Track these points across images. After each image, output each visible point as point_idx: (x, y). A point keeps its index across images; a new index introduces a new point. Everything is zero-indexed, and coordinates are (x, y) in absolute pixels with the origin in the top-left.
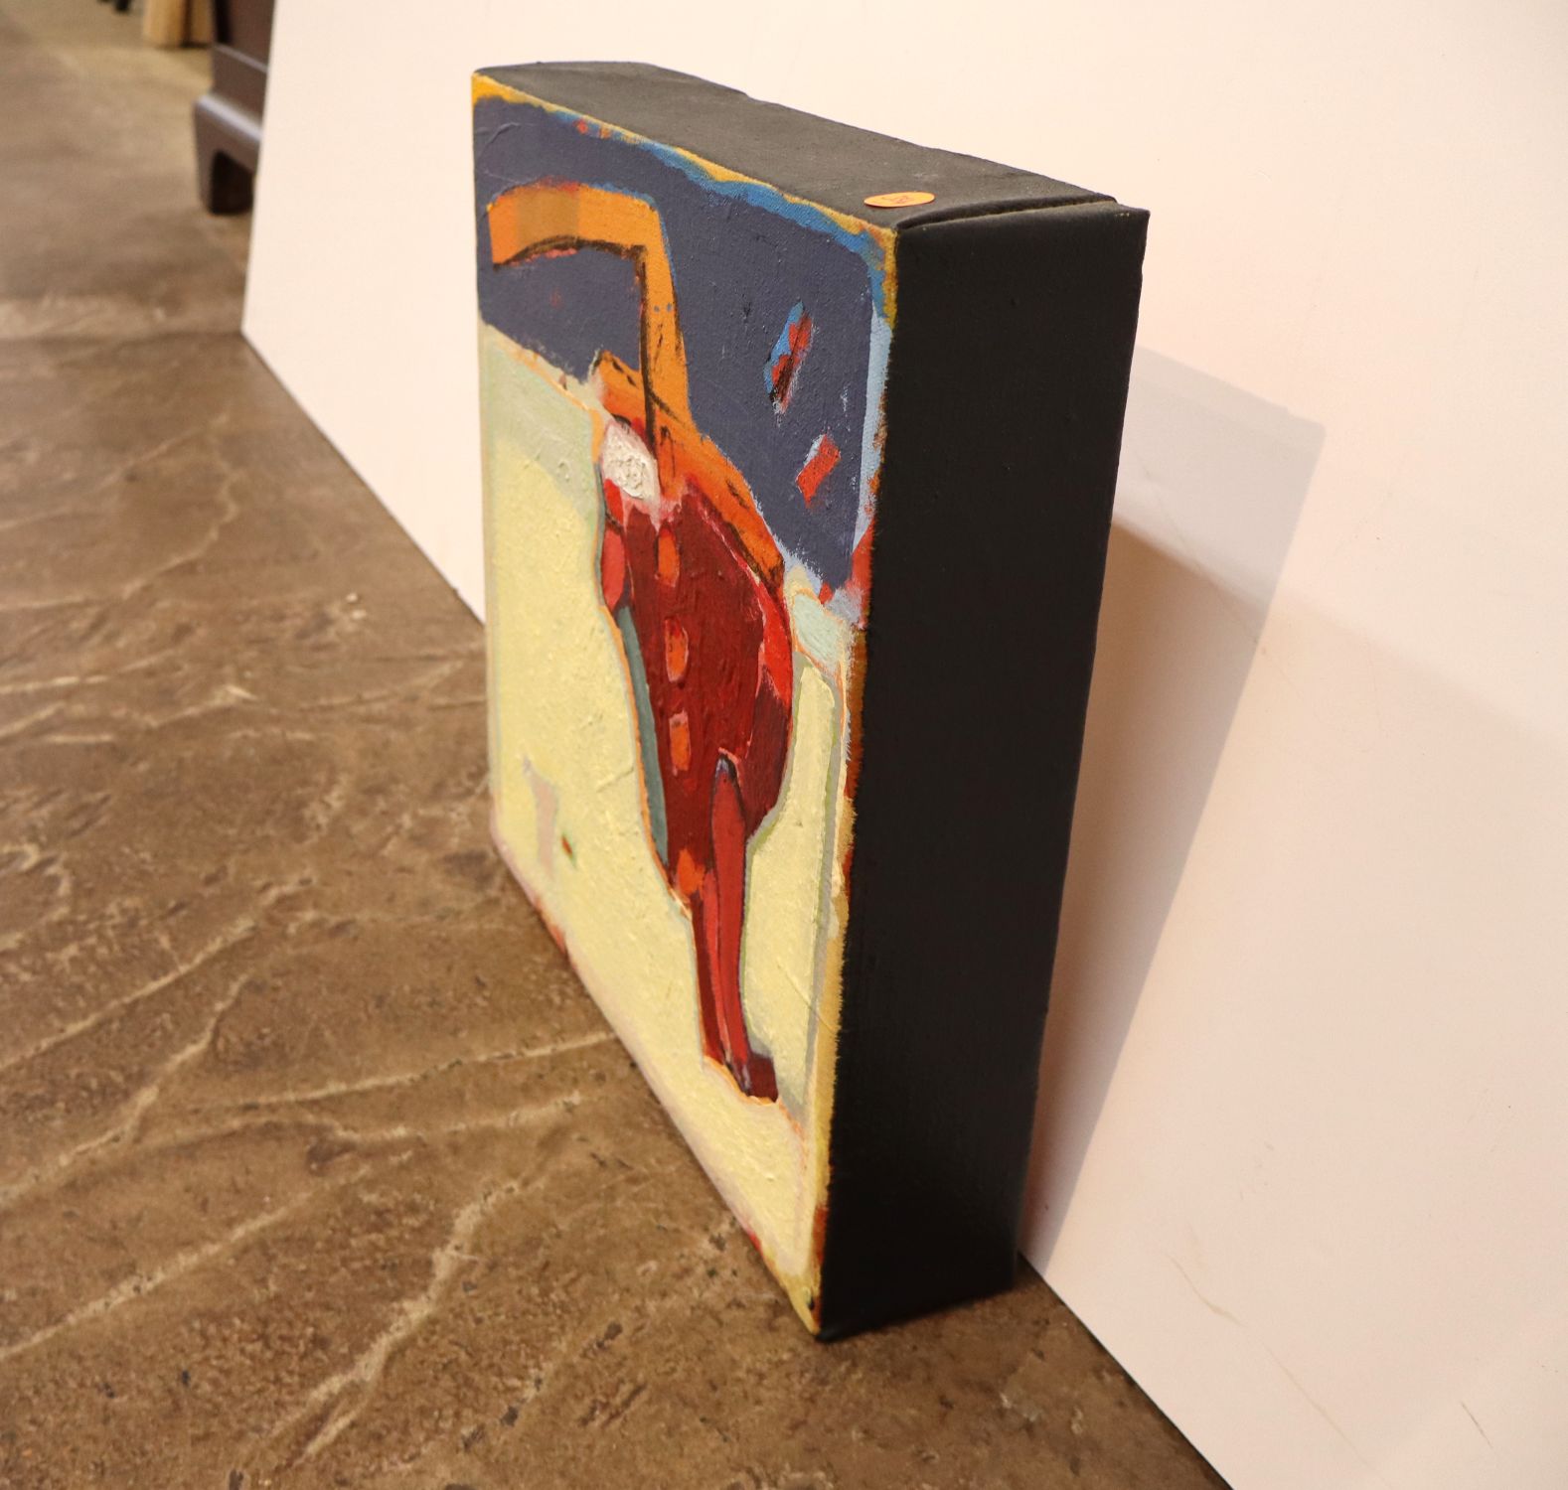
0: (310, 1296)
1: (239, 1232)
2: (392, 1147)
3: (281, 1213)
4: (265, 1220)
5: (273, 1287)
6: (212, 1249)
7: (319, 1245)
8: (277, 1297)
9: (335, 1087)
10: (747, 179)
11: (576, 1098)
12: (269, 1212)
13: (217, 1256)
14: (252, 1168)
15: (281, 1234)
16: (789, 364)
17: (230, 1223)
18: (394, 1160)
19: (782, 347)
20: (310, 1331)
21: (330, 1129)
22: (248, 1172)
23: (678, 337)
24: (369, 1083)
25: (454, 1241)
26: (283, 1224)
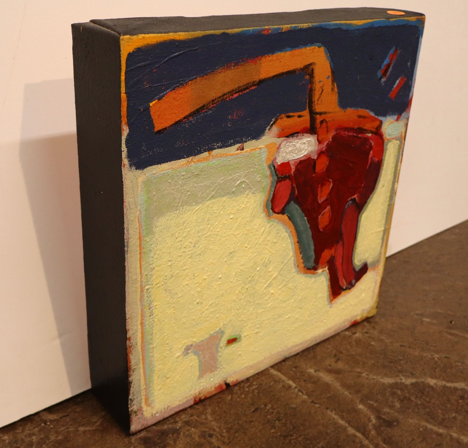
0: (449, 406)
1: (441, 431)
2: (370, 407)
3: (424, 423)
4: (429, 426)
5: (454, 415)
6: (455, 435)
7: (427, 410)
8: (456, 412)
9: (351, 431)
10: (372, 20)
11: (312, 371)
12: (426, 427)
13: (456, 432)
14: (411, 439)
15: (432, 421)
16: (388, 66)
17: (440, 435)
18: (375, 405)
19: (386, 62)
20: (460, 401)
21: (374, 425)
22: (413, 440)
23: (333, 85)
24: (342, 422)
25: (399, 381)
26: (428, 421)
